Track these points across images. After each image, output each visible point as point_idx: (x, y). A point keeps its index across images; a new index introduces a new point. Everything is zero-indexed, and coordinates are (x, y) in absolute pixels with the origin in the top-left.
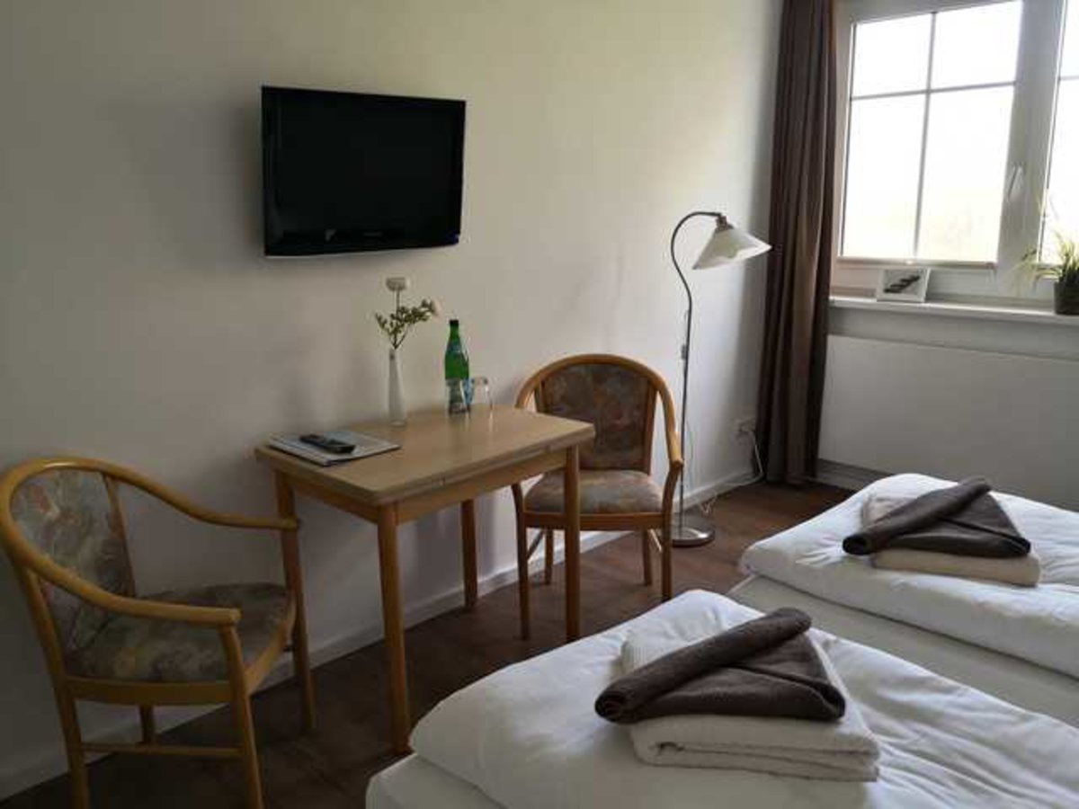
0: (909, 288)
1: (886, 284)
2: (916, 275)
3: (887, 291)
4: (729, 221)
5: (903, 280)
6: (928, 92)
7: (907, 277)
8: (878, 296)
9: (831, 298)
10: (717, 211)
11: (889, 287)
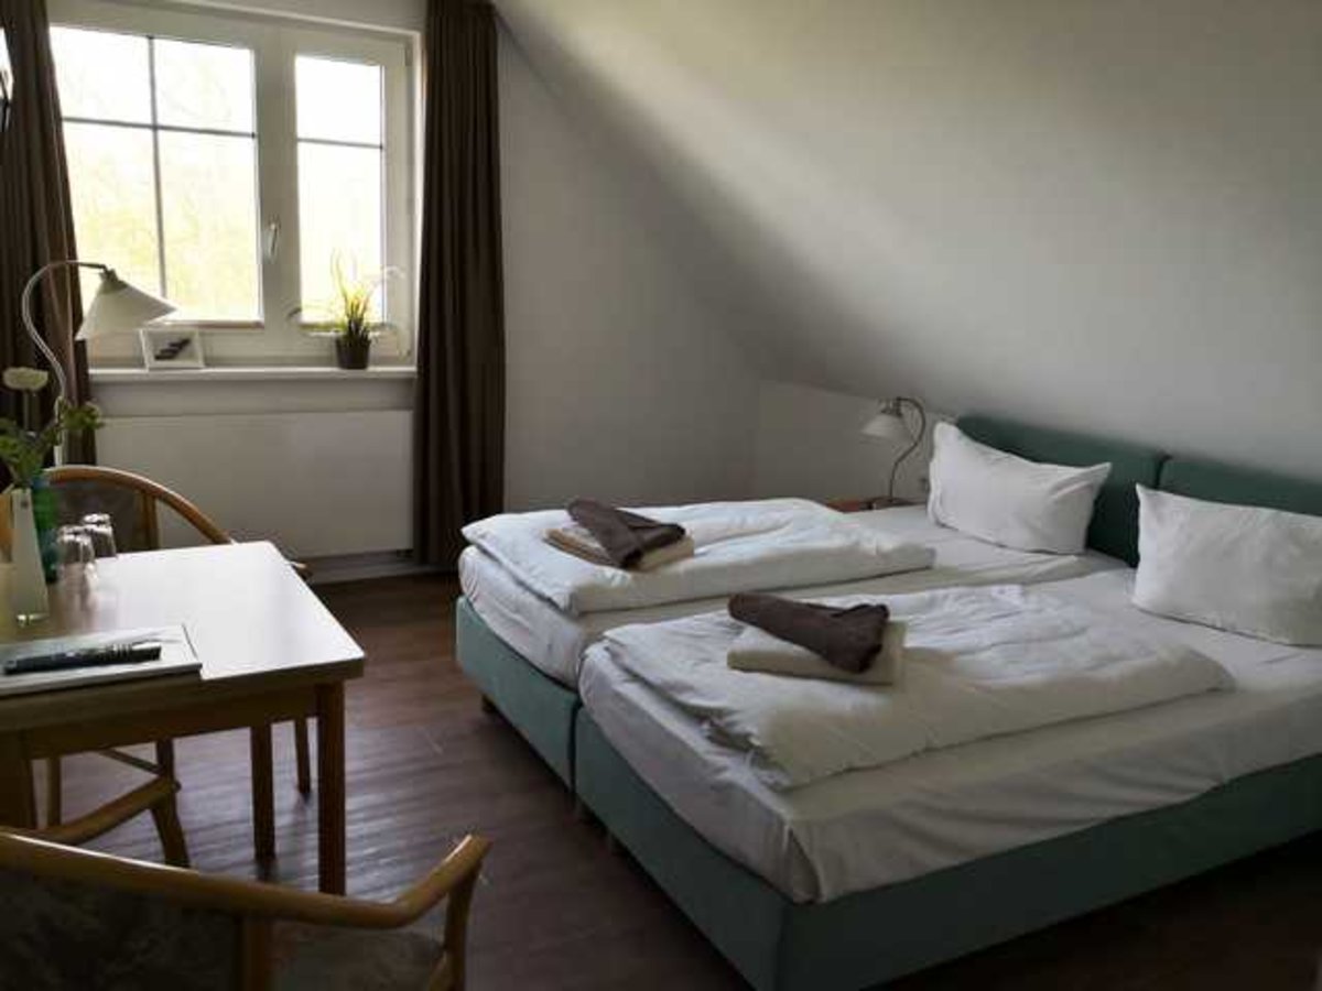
0: (181, 354)
1: (155, 350)
2: (184, 337)
3: (158, 358)
4: (121, 276)
5: (173, 345)
6: (155, 127)
7: (175, 340)
8: (148, 366)
9: (91, 371)
10: (101, 262)
11: (158, 353)
